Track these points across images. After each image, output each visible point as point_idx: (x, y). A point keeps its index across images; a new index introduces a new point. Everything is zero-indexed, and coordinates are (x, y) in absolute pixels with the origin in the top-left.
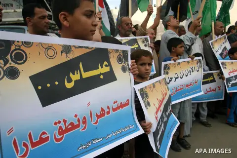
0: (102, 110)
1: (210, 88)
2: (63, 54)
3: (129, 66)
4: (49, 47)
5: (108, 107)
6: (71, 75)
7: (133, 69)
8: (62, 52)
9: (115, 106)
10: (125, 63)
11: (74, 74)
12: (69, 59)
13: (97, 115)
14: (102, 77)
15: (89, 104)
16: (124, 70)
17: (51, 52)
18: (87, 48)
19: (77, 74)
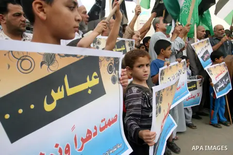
0: (89, 132)
1: (192, 95)
2: (44, 65)
3: (119, 76)
4: (24, 57)
5: (95, 128)
6: (53, 93)
7: (123, 79)
8: (42, 64)
9: (103, 125)
10: (115, 72)
11: (56, 91)
12: (51, 72)
13: (82, 139)
14: (90, 91)
15: (73, 128)
16: (114, 80)
17: (26, 64)
18: (75, 56)
19: (61, 90)
